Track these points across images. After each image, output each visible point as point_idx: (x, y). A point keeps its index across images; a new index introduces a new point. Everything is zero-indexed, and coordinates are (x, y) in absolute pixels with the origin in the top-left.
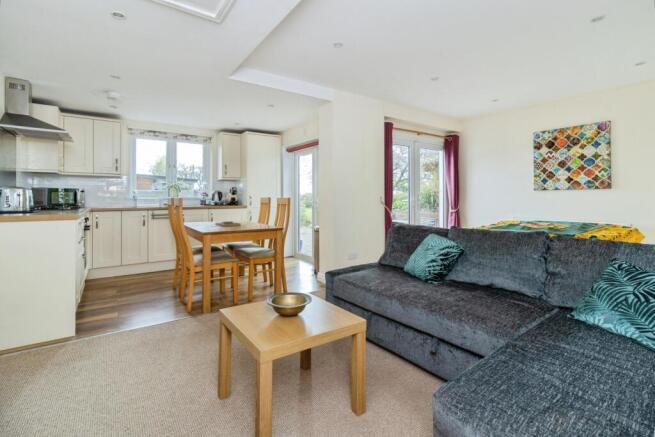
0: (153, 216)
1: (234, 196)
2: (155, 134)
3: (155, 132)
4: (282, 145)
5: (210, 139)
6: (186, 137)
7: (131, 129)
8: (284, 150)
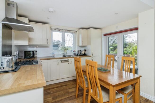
0: (61, 61)
1: (85, 52)
2: (59, 30)
3: (59, 29)
4: (102, 33)
5: (76, 31)
6: (69, 31)
7: (51, 28)
8: (103, 35)
